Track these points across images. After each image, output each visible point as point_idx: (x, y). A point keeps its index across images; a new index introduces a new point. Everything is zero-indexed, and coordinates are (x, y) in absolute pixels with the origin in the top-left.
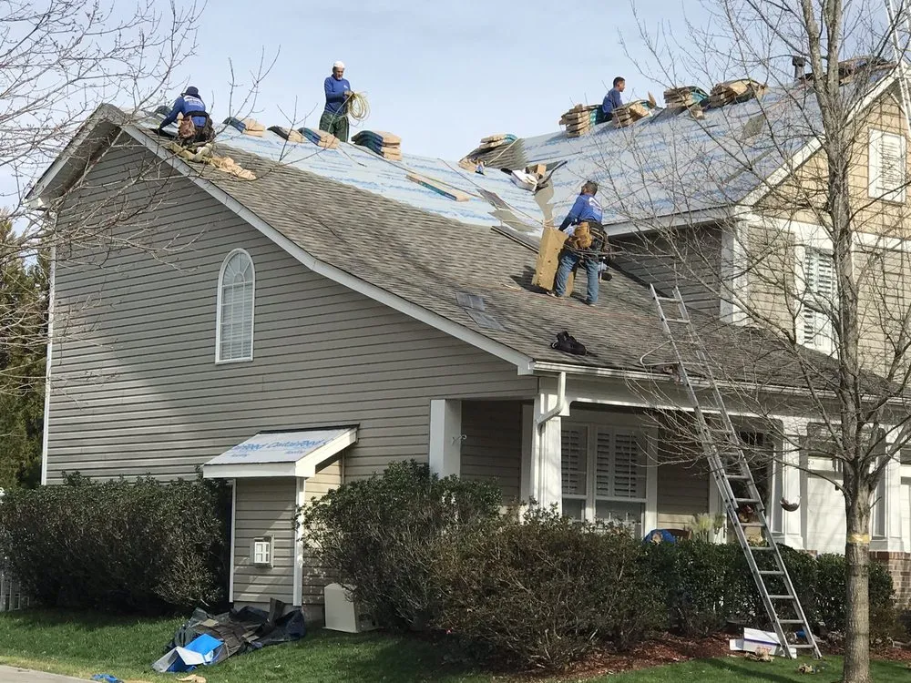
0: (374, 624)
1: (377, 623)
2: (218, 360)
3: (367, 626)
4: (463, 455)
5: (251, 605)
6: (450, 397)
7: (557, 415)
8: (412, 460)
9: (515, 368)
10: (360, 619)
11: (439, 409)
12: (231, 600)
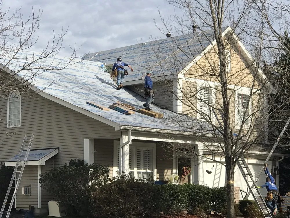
0: (66, 214)
1: (67, 214)
2: (8, 127)
3: (64, 215)
4: (95, 157)
5: (22, 209)
6: (91, 138)
7: (128, 143)
8: (78, 159)
9: (114, 128)
10: (61, 212)
11: (87, 142)
12: (15, 207)
